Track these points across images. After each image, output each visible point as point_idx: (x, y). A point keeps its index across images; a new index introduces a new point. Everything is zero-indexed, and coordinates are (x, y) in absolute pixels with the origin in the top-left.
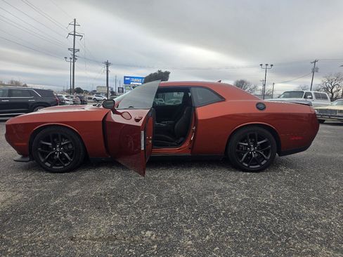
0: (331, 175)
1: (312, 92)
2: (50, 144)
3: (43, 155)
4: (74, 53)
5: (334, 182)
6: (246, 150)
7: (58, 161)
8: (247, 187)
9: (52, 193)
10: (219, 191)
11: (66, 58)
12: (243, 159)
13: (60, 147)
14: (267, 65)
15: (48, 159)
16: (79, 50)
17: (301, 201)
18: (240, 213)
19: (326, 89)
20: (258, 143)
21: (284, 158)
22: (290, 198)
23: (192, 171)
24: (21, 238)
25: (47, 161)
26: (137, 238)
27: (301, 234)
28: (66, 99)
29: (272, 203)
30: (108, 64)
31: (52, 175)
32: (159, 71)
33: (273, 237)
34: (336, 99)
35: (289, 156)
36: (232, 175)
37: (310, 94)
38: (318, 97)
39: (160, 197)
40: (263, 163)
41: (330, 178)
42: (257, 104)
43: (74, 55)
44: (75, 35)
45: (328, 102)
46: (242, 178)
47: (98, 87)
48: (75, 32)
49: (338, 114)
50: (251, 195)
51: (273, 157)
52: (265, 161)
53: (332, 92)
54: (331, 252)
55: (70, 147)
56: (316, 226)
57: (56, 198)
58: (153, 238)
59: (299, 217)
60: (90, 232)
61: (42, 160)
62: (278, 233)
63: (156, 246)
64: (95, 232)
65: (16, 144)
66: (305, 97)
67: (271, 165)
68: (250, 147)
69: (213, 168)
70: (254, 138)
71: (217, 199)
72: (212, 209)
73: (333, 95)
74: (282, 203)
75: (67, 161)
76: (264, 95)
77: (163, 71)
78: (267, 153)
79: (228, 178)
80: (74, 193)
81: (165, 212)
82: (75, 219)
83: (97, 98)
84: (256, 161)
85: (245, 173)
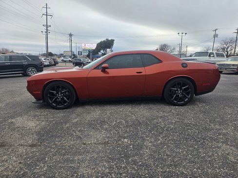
0: (227, 106)
1: (214, 52)
2: (55, 92)
3: (51, 99)
4: (47, 28)
5: (229, 110)
6: (176, 93)
7: (60, 102)
8: (178, 115)
9: (62, 121)
10: (161, 117)
11: (42, 32)
12: (173, 98)
13: (61, 94)
14: (182, 33)
15: (54, 101)
16: (50, 26)
17: (210, 121)
18: (175, 128)
19: (223, 49)
20: (183, 88)
21: (198, 97)
22: (203, 120)
23: (142, 107)
24: (56, 145)
25: (53, 102)
26: (120, 142)
27: (211, 138)
28: (44, 61)
29: (193, 123)
30: (71, 35)
31: (58, 111)
32: (107, 39)
33: (196, 140)
34: (230, 56)
35: (201, 96)
36: (167, 108)
37: (213, 53)
38: (218, 55)
39: (126, 122)
40: (186, 100)
41: (227, 108)
42: (182, 64)
43: (47, 30)
44: (47, 15)
45: (225, 59)
46: (174, 109)
47: (64, 52)
48: (47, 12)
49: (232, 67)
50: (180, 119)
51: (192, 97)
52: (187, 99)
53: (227, 51)
54: (228, 147)
55: (67, 93)
56: (220, 134)
57: (66, 123)
58: (129, 142)
59: (210, 130)
60: (93, 141)
61: (51, 102)
62: (198, 138)
63: (132, 146)
64: (96, 140)
65: (34, 92)
66: (209, 56)
67: (191, 102)
68: (178, 91)
69: (154, 104)
70: (180, 85)
71: (160, 122)
72: (159, 128)
73: (228, 53)
74: (199, 123)
75: (65, 102)
76: (181, 55)
77: (110, 39)
78: (188, 94)
79: (165, 110)
80: (76, 120)
81: (132, 129)
82: (82, 134)
83: (64, 59)
84: (182, 99)
85: (175, 107)
